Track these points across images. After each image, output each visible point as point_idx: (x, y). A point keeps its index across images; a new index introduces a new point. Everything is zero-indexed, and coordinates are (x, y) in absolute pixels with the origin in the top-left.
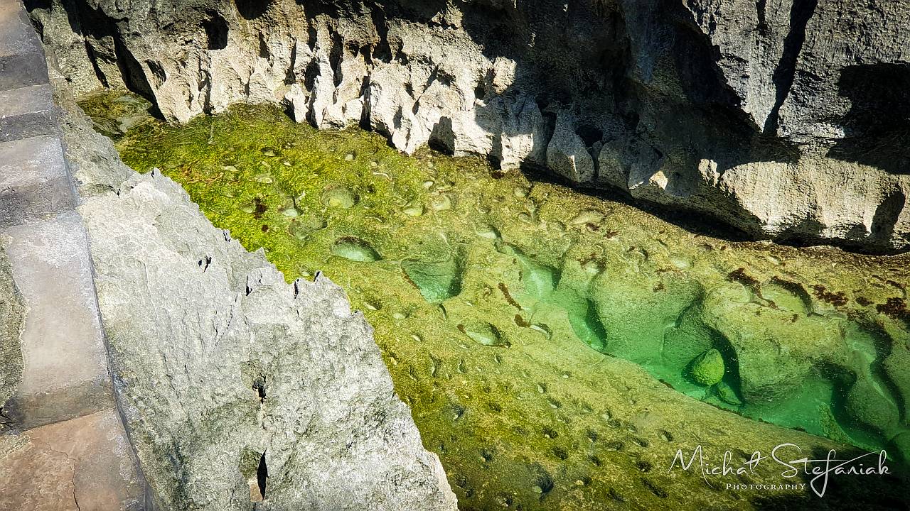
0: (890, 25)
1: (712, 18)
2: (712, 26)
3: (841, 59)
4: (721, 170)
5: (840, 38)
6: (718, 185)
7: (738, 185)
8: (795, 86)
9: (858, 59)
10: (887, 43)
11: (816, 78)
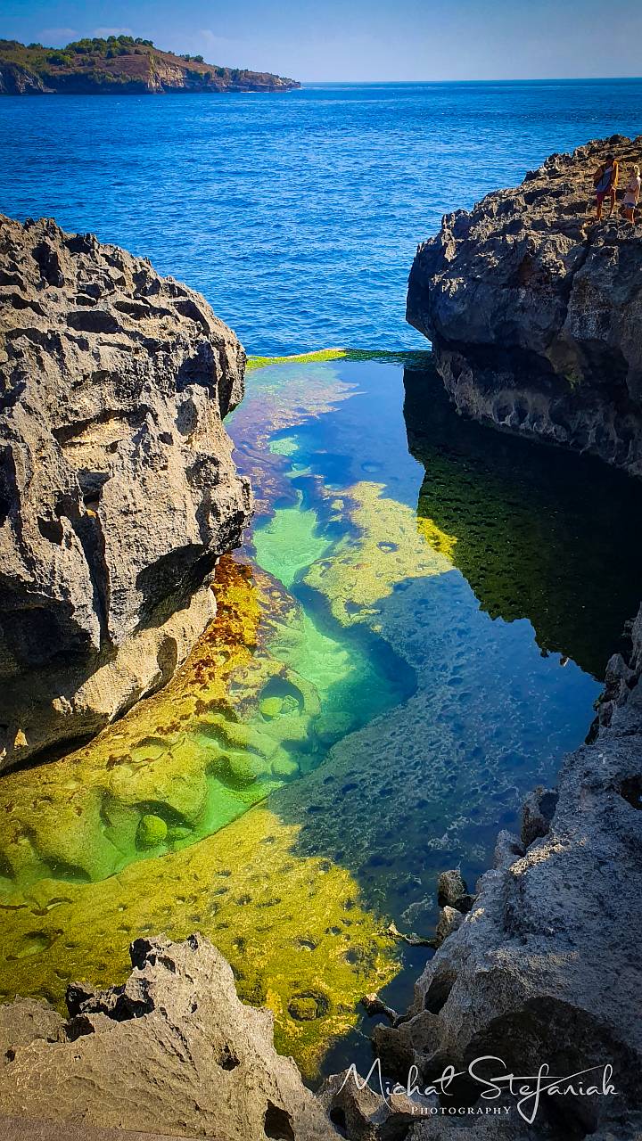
0: (152, 531)
1: (61, 587)
3: (135, 570)
4: (70, 697)
5: (126, 557)
6: (75, 710)
7: (89, 700)
8: (112, 605)
9: (145, 563)
11: (125, 590)
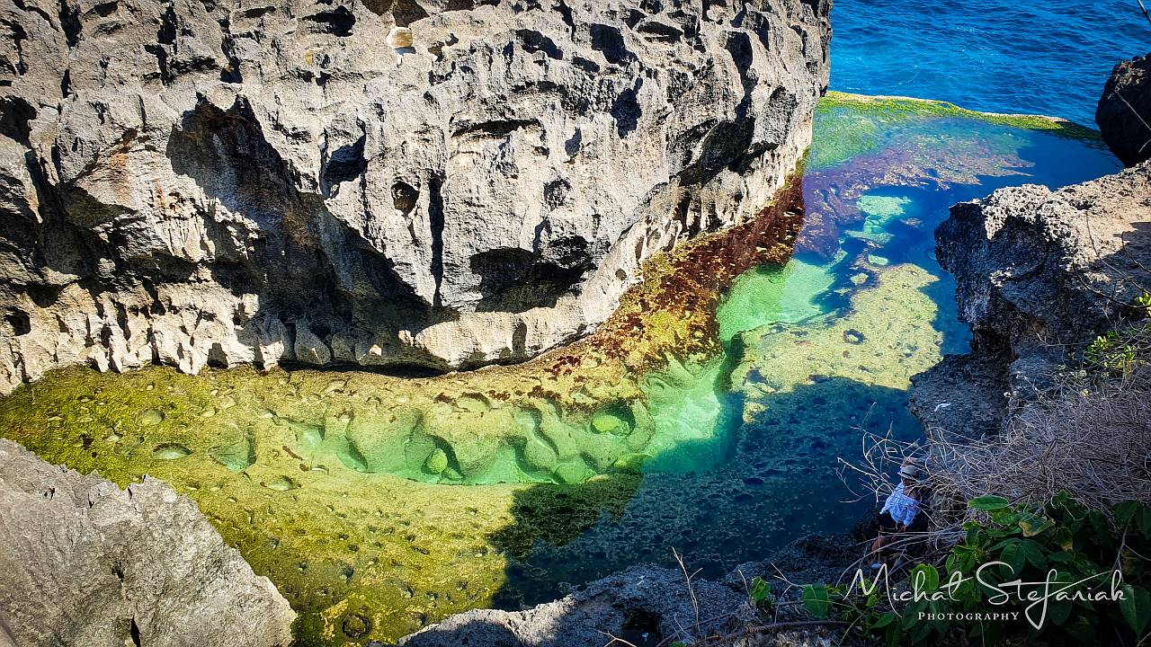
0: (490, 226)
1: (382, 242)
2: (384, 247)
3: (468, 252)
4: (413, 335)
5: (464, 240)
6: (414, 345)
7: (427, 341)
8: (445, 273)
9: (477, 250)
10: (491, 237)
11: (456, 266)
